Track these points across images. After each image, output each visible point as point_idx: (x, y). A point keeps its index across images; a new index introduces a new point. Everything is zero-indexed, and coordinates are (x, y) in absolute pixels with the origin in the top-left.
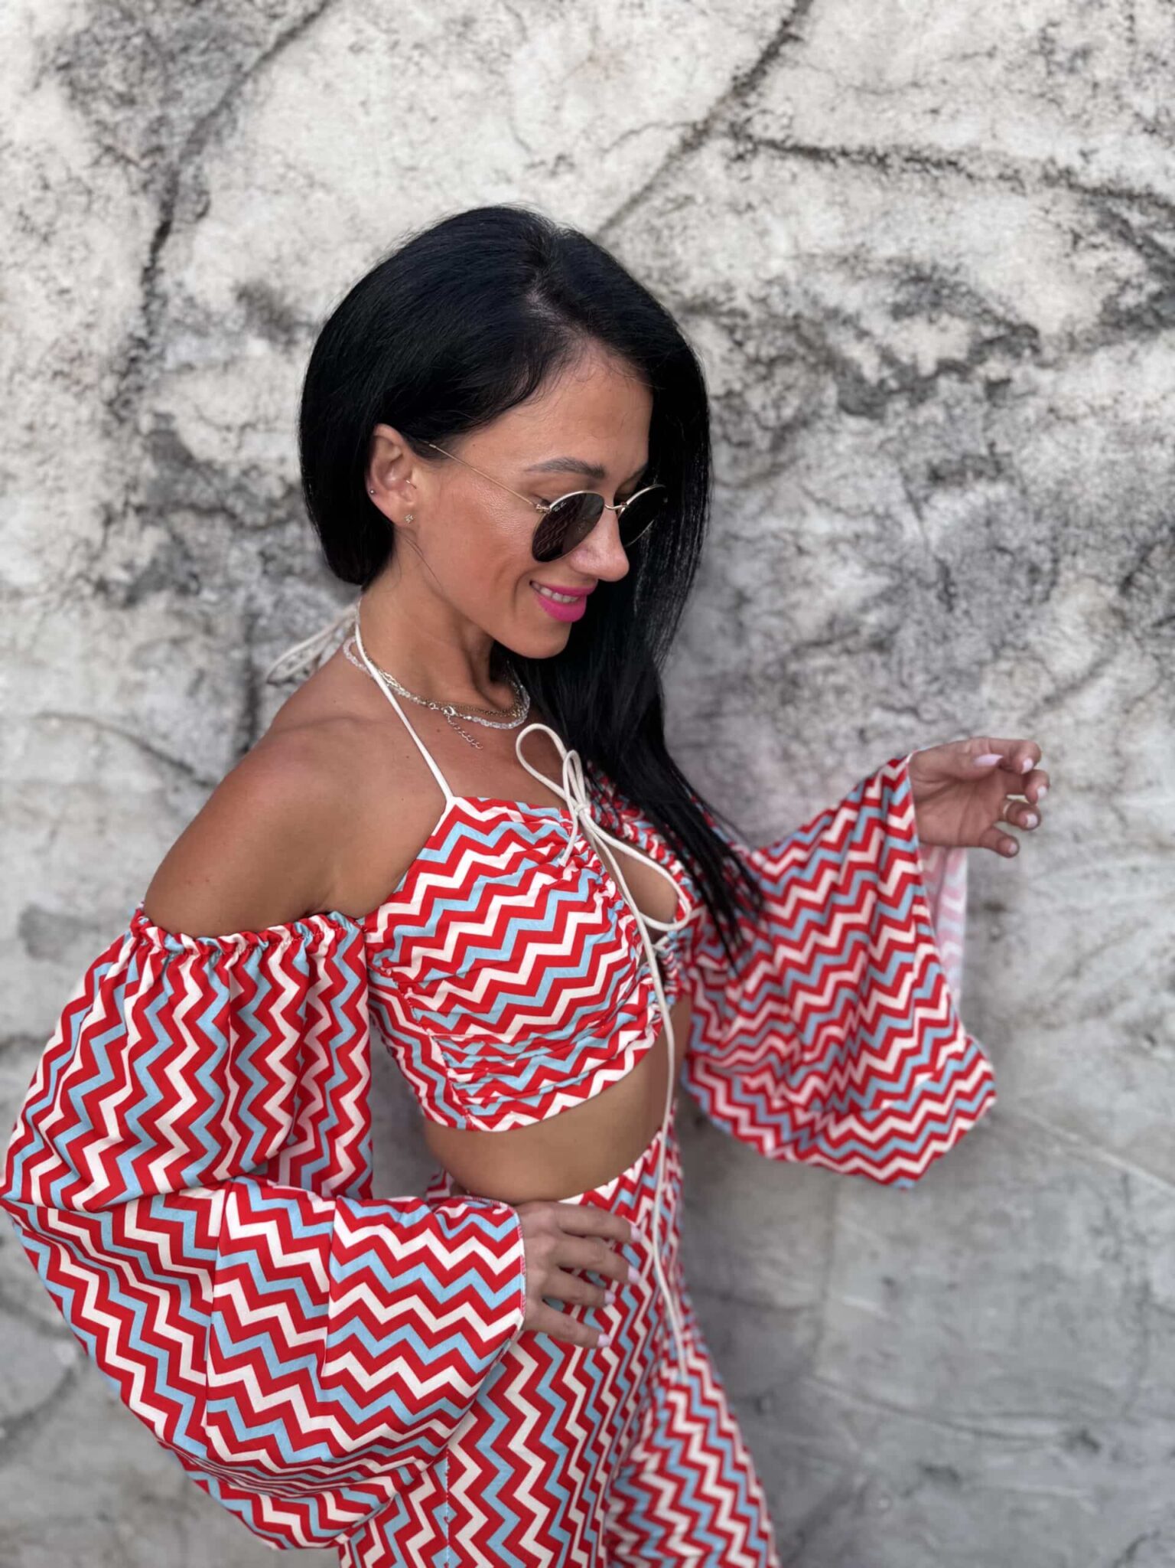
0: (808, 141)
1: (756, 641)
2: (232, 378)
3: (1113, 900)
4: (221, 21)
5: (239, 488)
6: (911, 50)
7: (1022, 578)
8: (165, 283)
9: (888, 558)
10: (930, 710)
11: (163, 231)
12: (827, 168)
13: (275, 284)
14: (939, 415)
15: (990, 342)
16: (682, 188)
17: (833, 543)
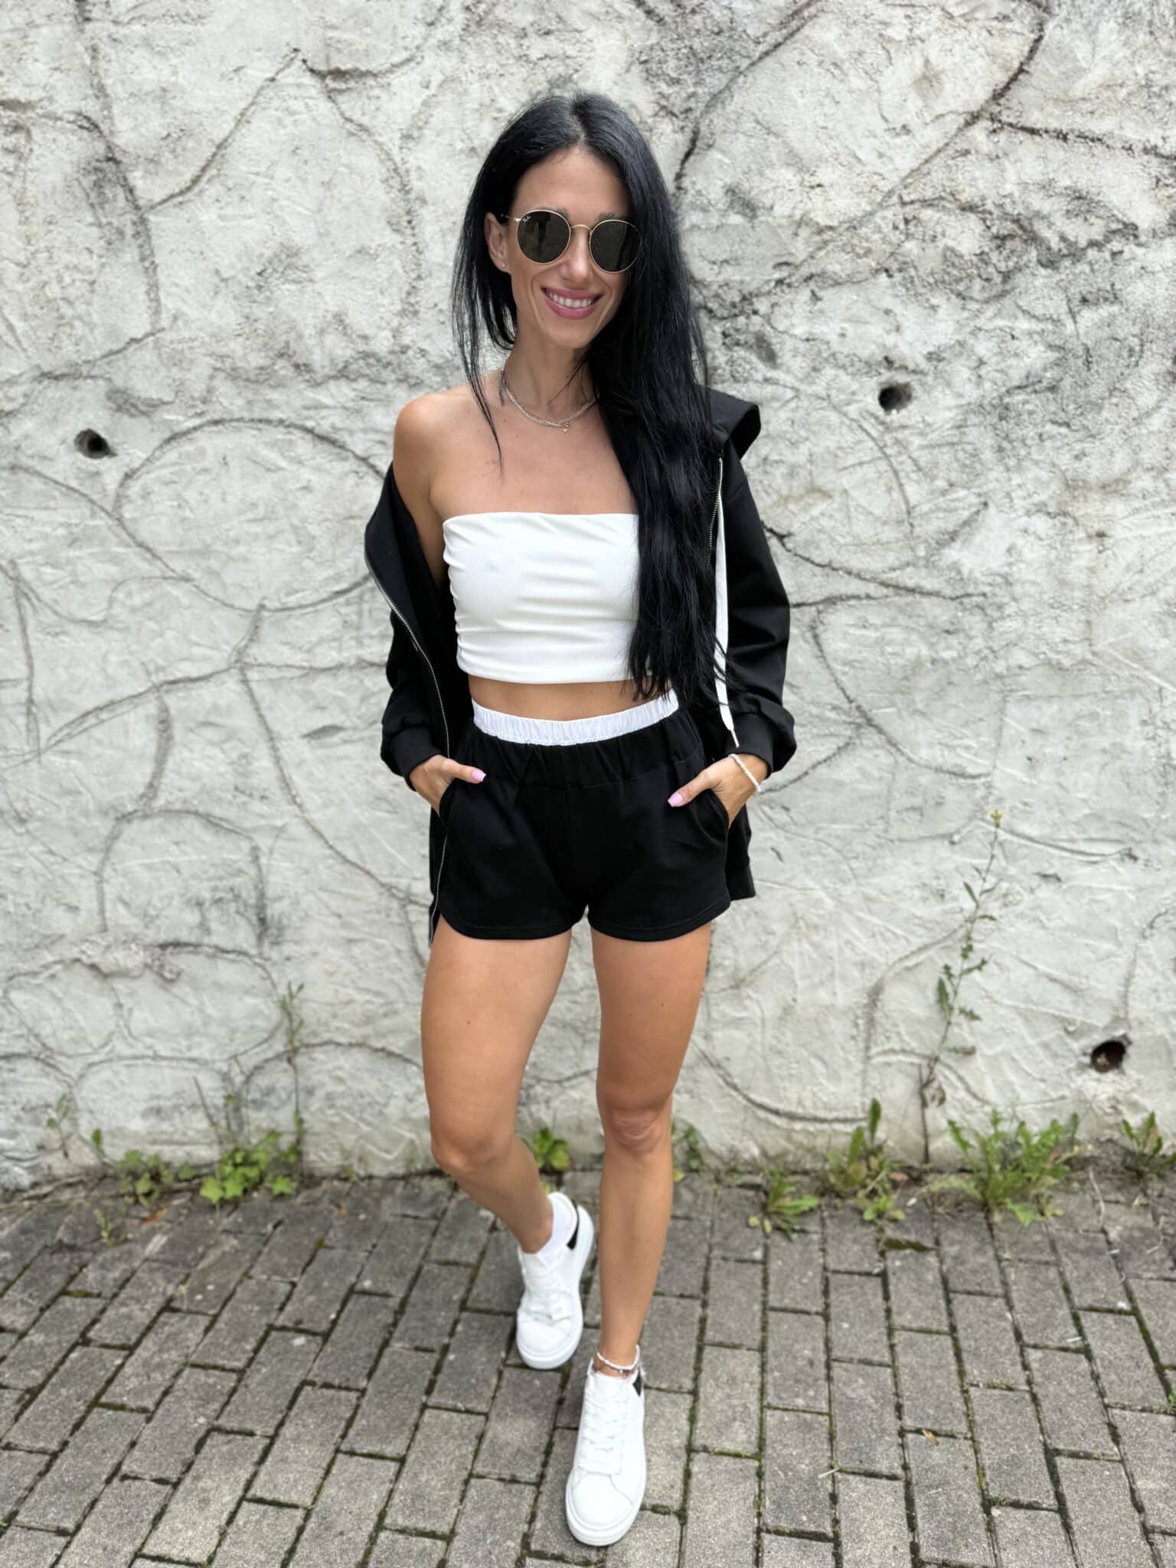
0: (1028, 125)
1: (987, 385)
2: (720, 235)
3: (1162, 530)
4: (728, 44)
5: (717, 296)
6: (1083, 81)
7: (1125, 354)
8: (686, 183)
9: (1058, 342)
10: (1076, 424)
11: (688, 155)
12: (1037, 138)
13: (746, 185)
14: (1087, 269)
15: (1114, 232)
16: (966, 146)
17: (1030, 334)
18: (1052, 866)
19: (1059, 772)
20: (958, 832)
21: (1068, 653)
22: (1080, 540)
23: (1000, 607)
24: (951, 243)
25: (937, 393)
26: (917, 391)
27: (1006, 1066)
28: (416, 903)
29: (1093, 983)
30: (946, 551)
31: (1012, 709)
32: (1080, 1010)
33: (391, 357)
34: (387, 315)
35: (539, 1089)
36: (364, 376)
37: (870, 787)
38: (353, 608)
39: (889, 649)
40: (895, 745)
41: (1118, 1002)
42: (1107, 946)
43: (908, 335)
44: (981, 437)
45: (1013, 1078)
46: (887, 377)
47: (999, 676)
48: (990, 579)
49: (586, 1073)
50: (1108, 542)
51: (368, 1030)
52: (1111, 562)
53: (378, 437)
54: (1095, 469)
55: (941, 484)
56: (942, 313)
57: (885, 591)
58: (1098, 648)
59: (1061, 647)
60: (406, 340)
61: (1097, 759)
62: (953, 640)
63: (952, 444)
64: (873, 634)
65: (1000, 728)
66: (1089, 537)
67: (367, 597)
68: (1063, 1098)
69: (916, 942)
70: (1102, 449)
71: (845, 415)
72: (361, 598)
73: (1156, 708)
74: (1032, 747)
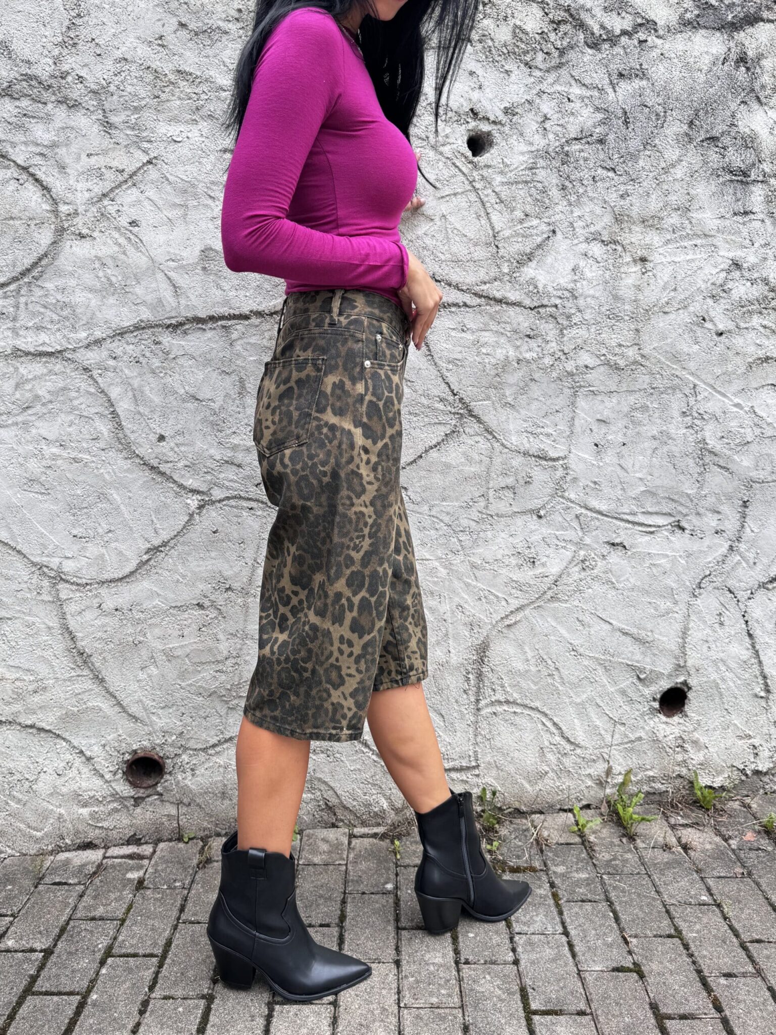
18: (619, 535)
19: (620, 455)
20: (544, 507)
21: (622, 355)
22: (628, 264)
23: (569, 317)
24: (518, 23)
25: (513, 140)
26: (497, 137)
27: (592, 712)
28: (67, 581)
29: (656, 636)
30: (525, 269)
31: (581, 403)
32: (648, 660)
33: (52, 81)
34: (49, 46)
35: (185, 757)
36: (27, 95)
37: (473, 469)
38: (11, 301)
39: (484, 351)
40: (491, 433)
41: (677, 652)
42: (665, 604)
43: (489, 92)
44: (548, 177)
45: (598, 723)
46: (473, 124)
47: (570, 374)
48: (559, 293)
49: (231, 739)
50: (649, 265)
51: (17, 707)
52: (651, 281)
53: (38, 150)
54: (636, 206)
55: (519, 214)
56: (513, 75)
57: (478, 301)
58: (645, 352)
59: (617, 350)
60: (65, 67)
61: (648, 445)
62: (533, 343)
63: (526, 182)
64: (468, 336)
65: (573, 419)
66: (635, 261)
67: (22, 292)
68: (640, 739)
69: (515, 603)
70: (641, 190)
71: (441, 153)
72: (18, 291)
73: (692, 402)
74: (599, 433)
